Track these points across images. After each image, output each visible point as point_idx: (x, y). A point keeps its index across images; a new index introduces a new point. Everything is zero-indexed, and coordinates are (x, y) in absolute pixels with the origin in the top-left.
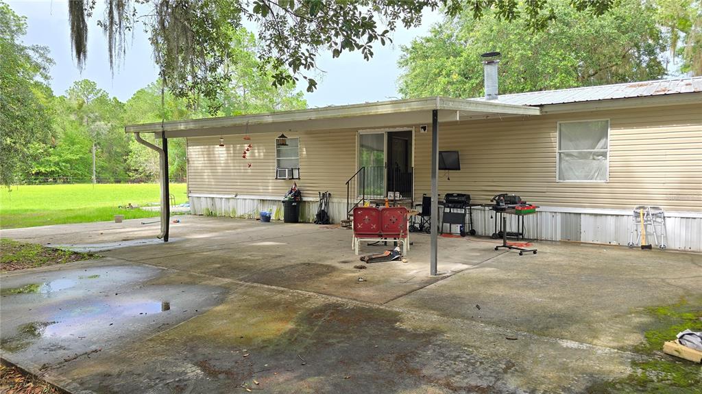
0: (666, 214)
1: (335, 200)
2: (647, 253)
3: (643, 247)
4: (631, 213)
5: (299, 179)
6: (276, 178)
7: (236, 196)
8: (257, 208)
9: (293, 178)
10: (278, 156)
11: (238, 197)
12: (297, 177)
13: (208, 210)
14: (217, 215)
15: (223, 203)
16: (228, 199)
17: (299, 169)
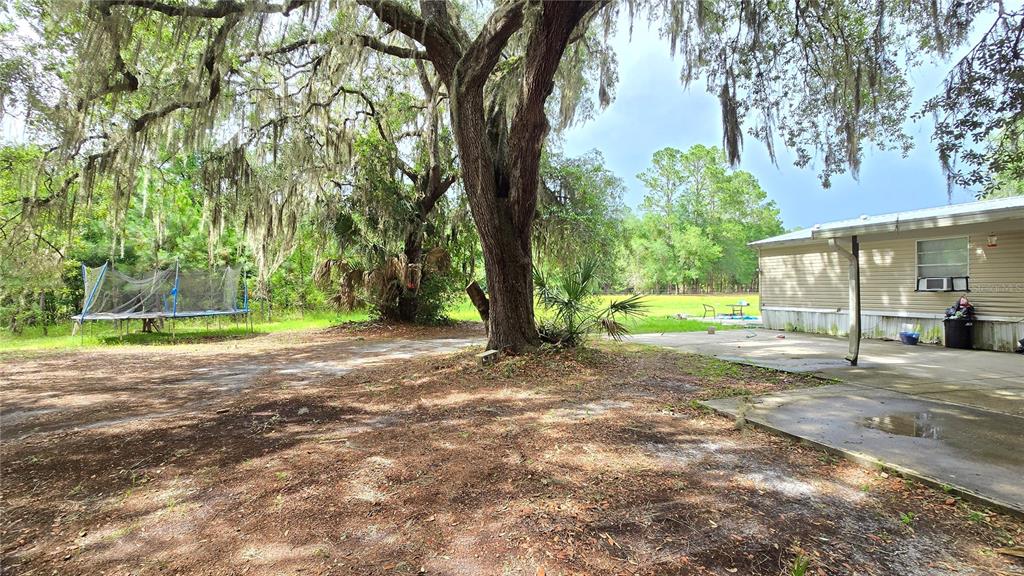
5: (968, 290)
6: (917, 290)
7: (839, 310)
8: (877, 326)
9: (953, 290)
10: (920, 263)
11: (842, 312)
12: (965, 289)
13: (790, 324)
14: (806, 330)
15: (816, 318)
16: (825, 313)
17: (967, 278)
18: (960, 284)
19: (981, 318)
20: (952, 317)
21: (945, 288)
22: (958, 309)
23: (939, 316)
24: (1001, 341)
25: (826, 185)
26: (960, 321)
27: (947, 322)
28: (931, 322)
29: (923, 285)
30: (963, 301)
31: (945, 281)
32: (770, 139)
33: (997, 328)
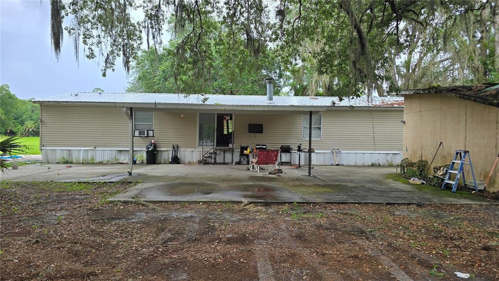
0: (342, 152)
1: (182, 149)
2: (338, 167)
3: (337, 165)
4: (330, 151)
5: (153, 136)
6: (133, 136)
7: (95, 148)
8: (115, 156)
9: (149, 136)
10: (136, 121)
11: (97, 149)
12: (152, 135)
13: (64, 158)
14: (74, 161)
15: (81, 153)
16: (87, 150)
17: (153, 130)
18: (151, 133)
19: (158, 149)
20: (150, 149)
21: (146, 136)
22: (151, 145)
23: (143, 149)
24: (164, 159)
25: (104, 75)
26: (153, 151)
27: (148, 152)
28: (139, 152)
29: (137, 133)
30: (153, 141)
31: (146, 131)
32: (77, 42)
33: (163, 153)
